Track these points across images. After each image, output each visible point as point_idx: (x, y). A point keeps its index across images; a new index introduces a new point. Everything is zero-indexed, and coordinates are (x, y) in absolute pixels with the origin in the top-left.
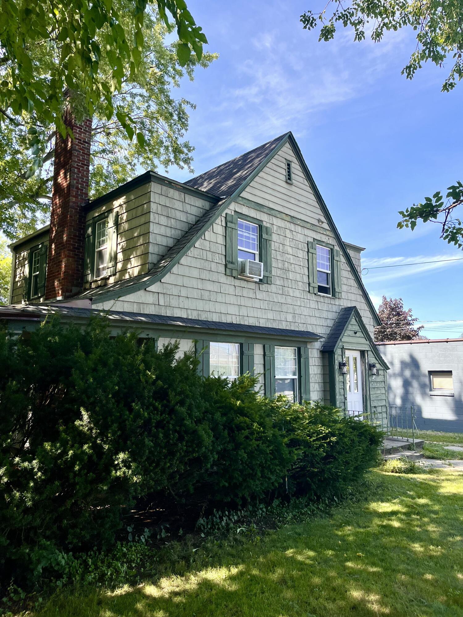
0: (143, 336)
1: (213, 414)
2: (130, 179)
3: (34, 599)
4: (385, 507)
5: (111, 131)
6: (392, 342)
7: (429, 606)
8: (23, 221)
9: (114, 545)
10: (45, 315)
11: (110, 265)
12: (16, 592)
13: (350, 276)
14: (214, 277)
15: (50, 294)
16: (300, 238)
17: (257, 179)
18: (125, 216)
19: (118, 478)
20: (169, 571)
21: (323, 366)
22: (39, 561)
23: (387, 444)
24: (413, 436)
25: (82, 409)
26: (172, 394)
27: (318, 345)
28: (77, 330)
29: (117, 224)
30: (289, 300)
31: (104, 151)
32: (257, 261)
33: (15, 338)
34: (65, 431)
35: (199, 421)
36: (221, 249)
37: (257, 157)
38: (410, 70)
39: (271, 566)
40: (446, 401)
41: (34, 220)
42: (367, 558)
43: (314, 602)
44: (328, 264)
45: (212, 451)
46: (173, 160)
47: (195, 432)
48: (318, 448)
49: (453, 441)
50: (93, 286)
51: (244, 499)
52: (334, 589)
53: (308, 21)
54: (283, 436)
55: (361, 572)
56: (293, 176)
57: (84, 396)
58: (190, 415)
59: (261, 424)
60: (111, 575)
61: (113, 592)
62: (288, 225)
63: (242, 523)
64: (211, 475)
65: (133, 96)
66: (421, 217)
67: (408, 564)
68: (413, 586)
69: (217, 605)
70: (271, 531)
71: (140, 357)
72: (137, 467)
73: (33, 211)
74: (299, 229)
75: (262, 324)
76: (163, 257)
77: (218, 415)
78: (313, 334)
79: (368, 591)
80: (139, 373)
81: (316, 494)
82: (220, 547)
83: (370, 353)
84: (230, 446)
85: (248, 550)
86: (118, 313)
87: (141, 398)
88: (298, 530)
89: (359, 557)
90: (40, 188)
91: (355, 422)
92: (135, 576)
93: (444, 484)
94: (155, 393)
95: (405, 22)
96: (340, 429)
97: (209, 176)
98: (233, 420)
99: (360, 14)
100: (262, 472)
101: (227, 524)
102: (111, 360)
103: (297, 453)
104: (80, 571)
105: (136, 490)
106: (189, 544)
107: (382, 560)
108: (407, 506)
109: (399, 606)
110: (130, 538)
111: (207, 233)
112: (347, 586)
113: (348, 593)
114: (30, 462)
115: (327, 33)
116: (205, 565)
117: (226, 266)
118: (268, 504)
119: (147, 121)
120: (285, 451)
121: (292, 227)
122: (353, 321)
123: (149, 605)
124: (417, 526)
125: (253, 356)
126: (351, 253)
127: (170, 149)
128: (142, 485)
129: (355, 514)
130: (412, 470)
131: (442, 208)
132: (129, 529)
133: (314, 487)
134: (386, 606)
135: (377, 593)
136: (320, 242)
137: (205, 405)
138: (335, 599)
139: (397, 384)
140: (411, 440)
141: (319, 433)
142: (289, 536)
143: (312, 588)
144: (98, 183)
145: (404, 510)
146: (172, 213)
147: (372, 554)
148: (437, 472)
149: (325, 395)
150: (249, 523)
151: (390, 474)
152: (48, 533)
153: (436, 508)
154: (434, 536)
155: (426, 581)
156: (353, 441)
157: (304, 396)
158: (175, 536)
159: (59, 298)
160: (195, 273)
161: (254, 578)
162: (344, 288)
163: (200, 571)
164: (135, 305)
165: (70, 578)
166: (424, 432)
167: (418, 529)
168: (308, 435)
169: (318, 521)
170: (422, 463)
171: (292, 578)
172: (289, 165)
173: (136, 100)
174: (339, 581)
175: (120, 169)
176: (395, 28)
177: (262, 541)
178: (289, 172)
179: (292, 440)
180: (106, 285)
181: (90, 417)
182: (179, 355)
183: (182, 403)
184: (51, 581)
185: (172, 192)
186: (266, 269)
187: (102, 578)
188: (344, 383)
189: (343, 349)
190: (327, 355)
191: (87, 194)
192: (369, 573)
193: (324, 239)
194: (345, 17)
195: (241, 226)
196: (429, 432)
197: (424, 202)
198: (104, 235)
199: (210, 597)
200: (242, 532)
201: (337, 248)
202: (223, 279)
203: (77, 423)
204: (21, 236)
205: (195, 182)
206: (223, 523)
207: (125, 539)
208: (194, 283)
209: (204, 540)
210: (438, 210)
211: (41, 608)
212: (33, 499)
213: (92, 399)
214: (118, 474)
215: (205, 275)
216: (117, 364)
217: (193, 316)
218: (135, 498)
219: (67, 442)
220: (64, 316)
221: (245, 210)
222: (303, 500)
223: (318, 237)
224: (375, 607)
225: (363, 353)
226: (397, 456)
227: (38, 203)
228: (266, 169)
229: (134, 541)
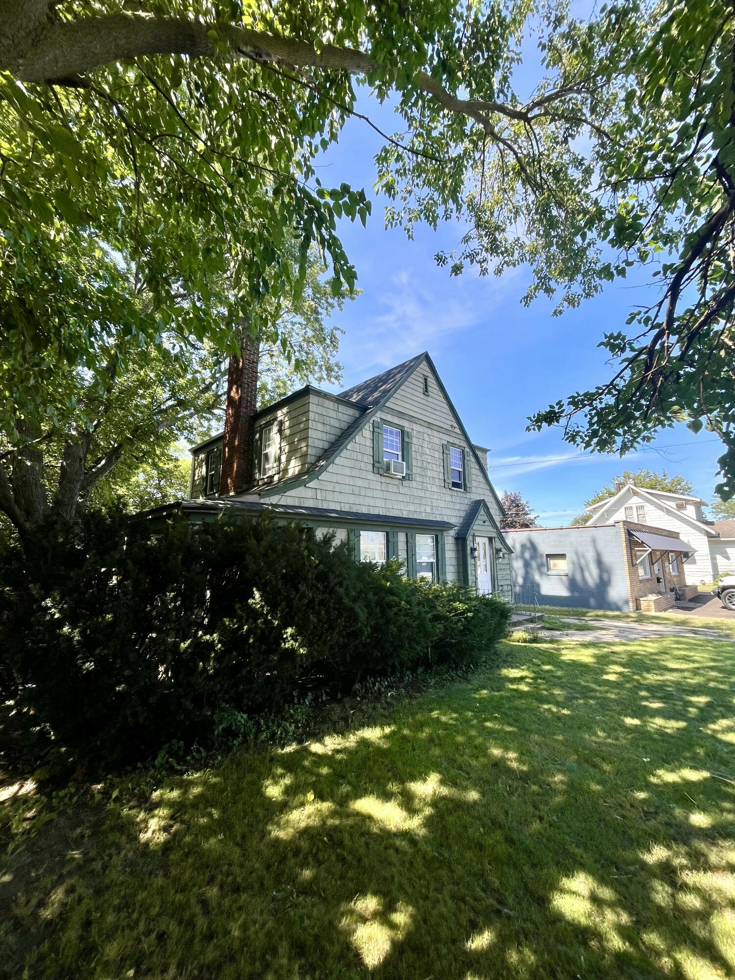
0: (305, 526)
1: (366, 594)
2: (290, 393)
3: (213, 757)
4: (514, 673)
5: (274, 353)
6: (513, 530)
7: (562, 764)
8: (200, 429)
9: (283, 708)
10: (221, 509)
11: (275, 465)
12: (198, 751)
13: (480, 474)
14: (364, 474)
15: (224, 490)
16: (436, 441)
17: (399, 391)
18: (287, 424)
19: (287, 649)
20: (331, 730)
21: (458, 551)
22: (221, 722)
23: (515, 618)
24: (534, 611)
25: (254, 589)
26: (331, 577)
27: (452, 533)
28: (250, 521)
29: (280, 431)
30: (428, 495)
31: (269, 370)
32: (400, 460)
33: (196, 528)
34: (240, 609)
35: (355, 600)
36: (369, 451)
37: (399, 372)
38: (527, 299)
39: (420, 726)
40: (561, 579)
41: (209, 429)
42: (502, 718)
43: (460, 759)
44: (461, 463)
45: (366, 626)
46: (325, 377)
47: (351, 609)
48: (456, 623)
49: (568, 614)
50: (260, 483)
51: (393, 667)
52: (476, 747)
53: (441, 259)
54: (427, 612)
55: (499, 731)
56: (429, 388)
57: (257, 578)
58: (348, 595)
59: (408, 602)
60: (281, 734)
61: (282, 749)
62: (426, 430)
63: (392, 688)
64: (364, 645)
65: (293, 324)
66: (546, 422)
67: (539, 724)
68: (546, 745)
69: (375, 762)
70: (418, 695)
71: (304, 544)
72: (303, 640)
73: (209, 420)
74: (435, 434)
75: (405, 515)
76: (319, 458)
77: (371, 595)
78: (448, 523)
79: (506, 749)
80: (303, 558)
81: (455, 662)
82: (374, 708)
83: (497, 539)
84: (382, 621)
85: (398, 711)
86: (282, 506)
87: (305, 579)
88: (441, 694)
89: (496, 717)
90: (215, 401)
91: (488, 599)
92: (302, 735)
93: (564, 652)
94: (317, 576)
95: (522, 260)
96: (475, 606)
97: (358, 389)
98: (383, 598)
99: (484, 253)
100: (409, 643)
101: (379, 689)
102: (279, 547)
103: (440, 627)
104: (254, 731)
105: (301, 660)
106: (347, 706)
107: (516, 721)
108: (534, 672)
109: (535, 764)
110: (296, 701)
111: (357, 437)
112: (488, 745)
113: (489, 751)
114: (211, 635)
115: (457, 269)
116: (362, 725)
117: (373, 465)
118: (414, 670)
119: (305, 345)
120: (429, 625)
121: (429, 432)
122: (482, 512)
123: (315, 762)
124: (544, 690)
125: (397, 542)
126: (479, 454)
127: (324, 368)
128: (306, 656)
129: (489, 679)
130: (535, 640)
131: (563, 415)
132: (295, 693)
133: (453, 656)
134: (524, 764)
135: (515, 751)
136: (453, 444)
137: (360, 586)
138: (477, 757)
139: (518, 565)
140: (533, 614)
141: (456, 609)
142: (434, 700)
143: (457, 746)
144: (263, 396)
145: (532, 675)
146: (327, 421)
147: (506, 714)
148: (557, 641)
149: (459, 576)
150: (398, 688)
151: (517, 643)
152: (227, 697)
153: (559, 673)
154: (560, 699)
155: (556, 740)
156: (485, 616)
157: (441, 577)
158: (333, 699)
159: (232, 494)
160: (347, 472)
161: (404, 737)
162: (474, 484)
163: (358, 730)
164: (297, 499)
165: (245, 737)
166: (543, 606)
167: (545, 693)
168: (448, 611)
169: (457, 686)
170: (542, 634)
171: (438, 736)
172: (426, 379)
173: (295, 328)
174: (479, 740)
175: (281, 385)
176: (514, 265)
177: (410, 703)
178: (426, 385)
179: (434, 616)
180: (271, 482)
181: (261, 596)
182: (336, 542)
183: (340, 584)
184: (228, 740)
185: (328, 404)
186: (408, 468)
187: (273, 736)
188: (475, 565)
189: (474, 536)
190: (460, 541)
191: (255, 406)
192: (506, 732)
193: (457, 442)
194: (472, 257)
195: (386, 431)
196: (547, 607)
197: (548, 409)
198: (269, 440)
199: (369, 753)
200: (392, 696)
201: (467, 449)
202: (371, 476)
203: (251, 601)
204: (199, 442)
205: (346, 394)
206: (376, 688)
207: (292, 701)
208: (347, 480)
209: (360, 702)
210: (560, 416)
211: (221, 766)
212: (214, 667)
213: (263, 581)
214: (287, 646)
215: (355, 473)
216: (285, 550)
217: (346, 508)
218: (301, 666)
219: (242, 617)
220: (239, 510)
221: (389, 418)
222: (444, 668)
223: (451, 440)
224: (514, 765)
225: (491, 539)
226: (522, 628)
227: (213, 414)
228: (406, 383)
229: (299, 703)
